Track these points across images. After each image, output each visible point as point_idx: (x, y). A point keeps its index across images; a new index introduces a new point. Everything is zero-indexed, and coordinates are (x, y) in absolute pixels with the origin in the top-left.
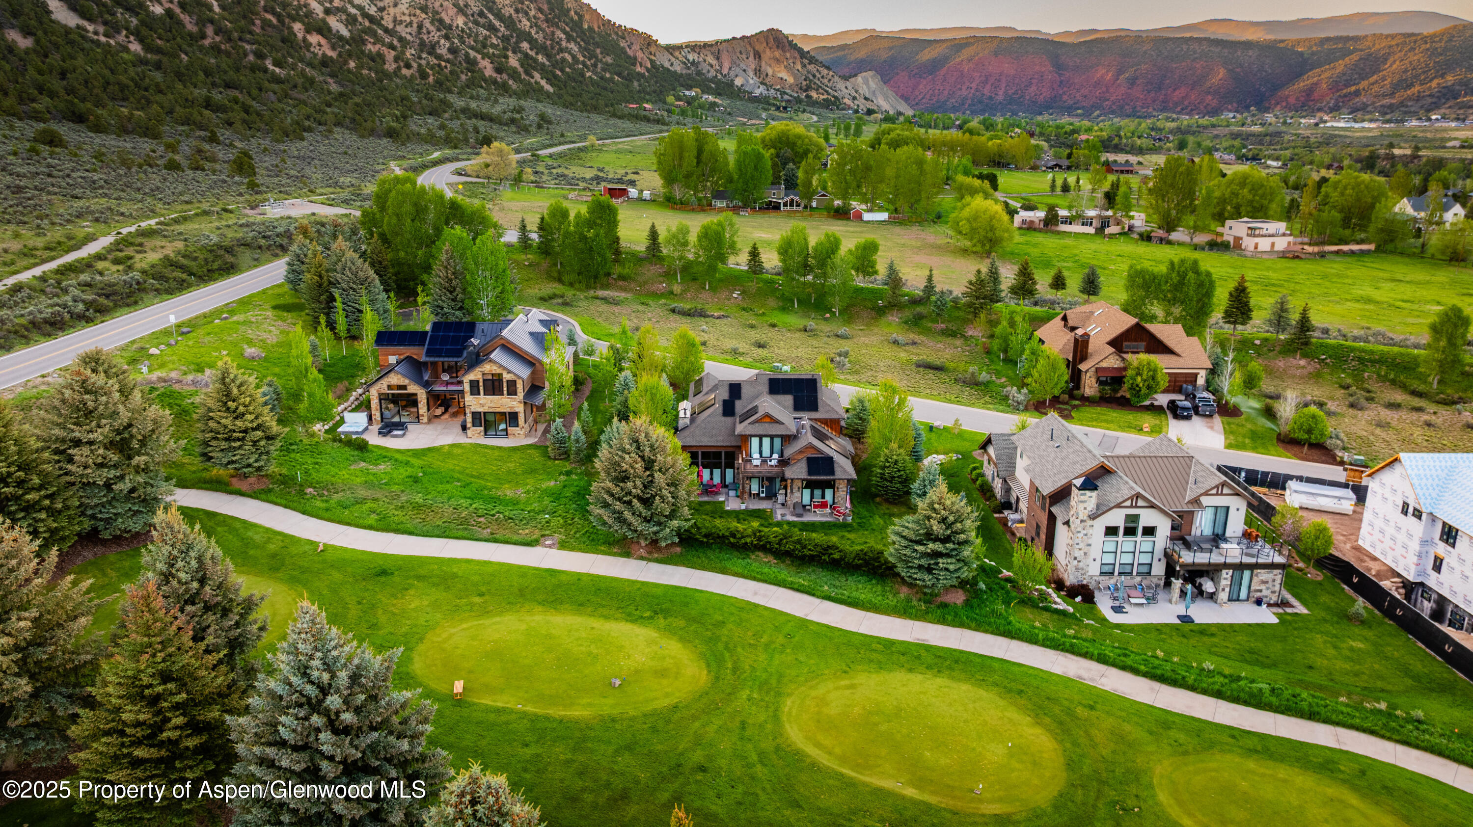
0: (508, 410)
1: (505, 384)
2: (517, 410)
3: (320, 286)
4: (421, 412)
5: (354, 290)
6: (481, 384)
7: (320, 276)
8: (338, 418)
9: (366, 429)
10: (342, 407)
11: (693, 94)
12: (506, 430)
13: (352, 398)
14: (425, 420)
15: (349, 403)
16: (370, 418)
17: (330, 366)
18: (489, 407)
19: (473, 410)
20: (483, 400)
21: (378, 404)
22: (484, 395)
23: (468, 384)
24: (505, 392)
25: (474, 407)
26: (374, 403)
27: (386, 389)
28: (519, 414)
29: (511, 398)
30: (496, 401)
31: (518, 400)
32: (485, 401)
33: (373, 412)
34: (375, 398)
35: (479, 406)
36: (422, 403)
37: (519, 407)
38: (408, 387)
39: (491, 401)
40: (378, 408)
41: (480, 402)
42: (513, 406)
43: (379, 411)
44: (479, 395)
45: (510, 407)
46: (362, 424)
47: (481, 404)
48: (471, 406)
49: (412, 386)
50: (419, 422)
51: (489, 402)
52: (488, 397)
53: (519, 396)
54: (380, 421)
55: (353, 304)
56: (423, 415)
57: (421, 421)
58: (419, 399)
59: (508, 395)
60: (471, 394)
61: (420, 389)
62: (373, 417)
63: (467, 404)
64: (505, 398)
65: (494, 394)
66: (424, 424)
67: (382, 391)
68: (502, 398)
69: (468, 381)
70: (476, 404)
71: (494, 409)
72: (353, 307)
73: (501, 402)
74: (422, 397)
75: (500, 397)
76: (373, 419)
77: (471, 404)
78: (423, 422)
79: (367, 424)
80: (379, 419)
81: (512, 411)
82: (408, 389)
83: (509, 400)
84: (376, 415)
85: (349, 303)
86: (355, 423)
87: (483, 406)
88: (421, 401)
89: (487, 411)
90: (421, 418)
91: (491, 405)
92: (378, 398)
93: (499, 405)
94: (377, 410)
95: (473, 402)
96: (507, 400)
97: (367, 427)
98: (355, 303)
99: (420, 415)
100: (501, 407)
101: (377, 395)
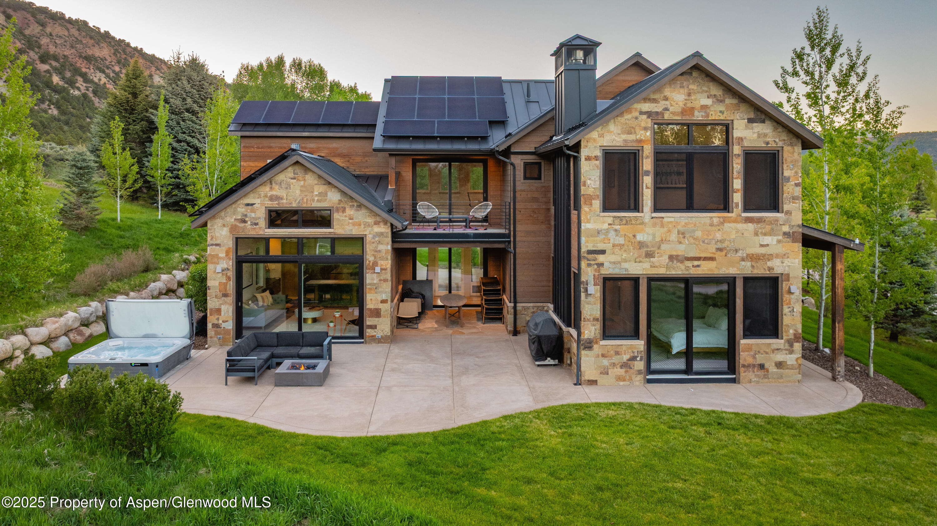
0: (747, 269)
1: (737, 165)
2: (778, 267)
3: (132, 110)
4: (372, 301)
5: (193, 113)
6: (647, 164)
7: (135, 95)
8: (98, 328)
9: (181, 357)
13: (156, 286)
14: (384, 326)
18: (671, 258)
19: (609, 270)
20: (649, 230)
21: (232, 274)
22: (656, 208)
23: (599, 163)
24: (737, 198)
25: (613, 258)
26: (219, 269)
27: (263, 223)
28: (784, 286)
29: (759, 220)
30: (699, 234)
31: (786, 229)
32: (660, 232)
33: (212, 303)
34: (222, 255)
35: (633, 253)
36: (378, 269)
37: (784, 256)
38: (336, 216)
39: (682, 234)
40: (231, 287)
41: (640, 237)
42: (763, 251)
43: (231, 299)
44: (636, 207)
45: (753, 258)
46: (169, 341)
47: (641, 245)
48: (603, 252)
49: (350, 212)
50: (361, 335)
51: (674, 237)
52: (669, 217)
53: (788, 213)
54: (232, 334)
55: (189, 138)
56: (377, 313)
57: (369, 332)
58: (369, 258)
59: (746, 209)
60: (606, 208)
61: (376, 223)
62: (211, 320)
63: (587, 244)
64: (735, 221)
65: (690, 207)
66: (380, 341)
67: (250, 231)
68: (725, 220)
69: (599, 153)
70: (621, 246)
71: (689, 264)
72: (188, 144)
73: (718, 236)
74: (381, 247)
75: (716, 216)
76: (209, 326)
77: (600, 247)
78: (378, 333)
79: (187, 342)
80: (230, 325)
81: (760, 271)
82: (335, 223)
83: (751, 226)
84: (218, 311)
85: (181, 136)
86: (146, 336)
87: (649, 255)
88: (375, 264)
89: (662, 271)
90: (369, 321)
91: (681, 250)
92: (232, 255)
93: (711, 250)
94: (225, 295)
95: (612, 234)
96: (741, 226)
97: (187, 349)
98: (193, 137)
99: (366, 313)
100: (718, 255)
101: (230, 243)
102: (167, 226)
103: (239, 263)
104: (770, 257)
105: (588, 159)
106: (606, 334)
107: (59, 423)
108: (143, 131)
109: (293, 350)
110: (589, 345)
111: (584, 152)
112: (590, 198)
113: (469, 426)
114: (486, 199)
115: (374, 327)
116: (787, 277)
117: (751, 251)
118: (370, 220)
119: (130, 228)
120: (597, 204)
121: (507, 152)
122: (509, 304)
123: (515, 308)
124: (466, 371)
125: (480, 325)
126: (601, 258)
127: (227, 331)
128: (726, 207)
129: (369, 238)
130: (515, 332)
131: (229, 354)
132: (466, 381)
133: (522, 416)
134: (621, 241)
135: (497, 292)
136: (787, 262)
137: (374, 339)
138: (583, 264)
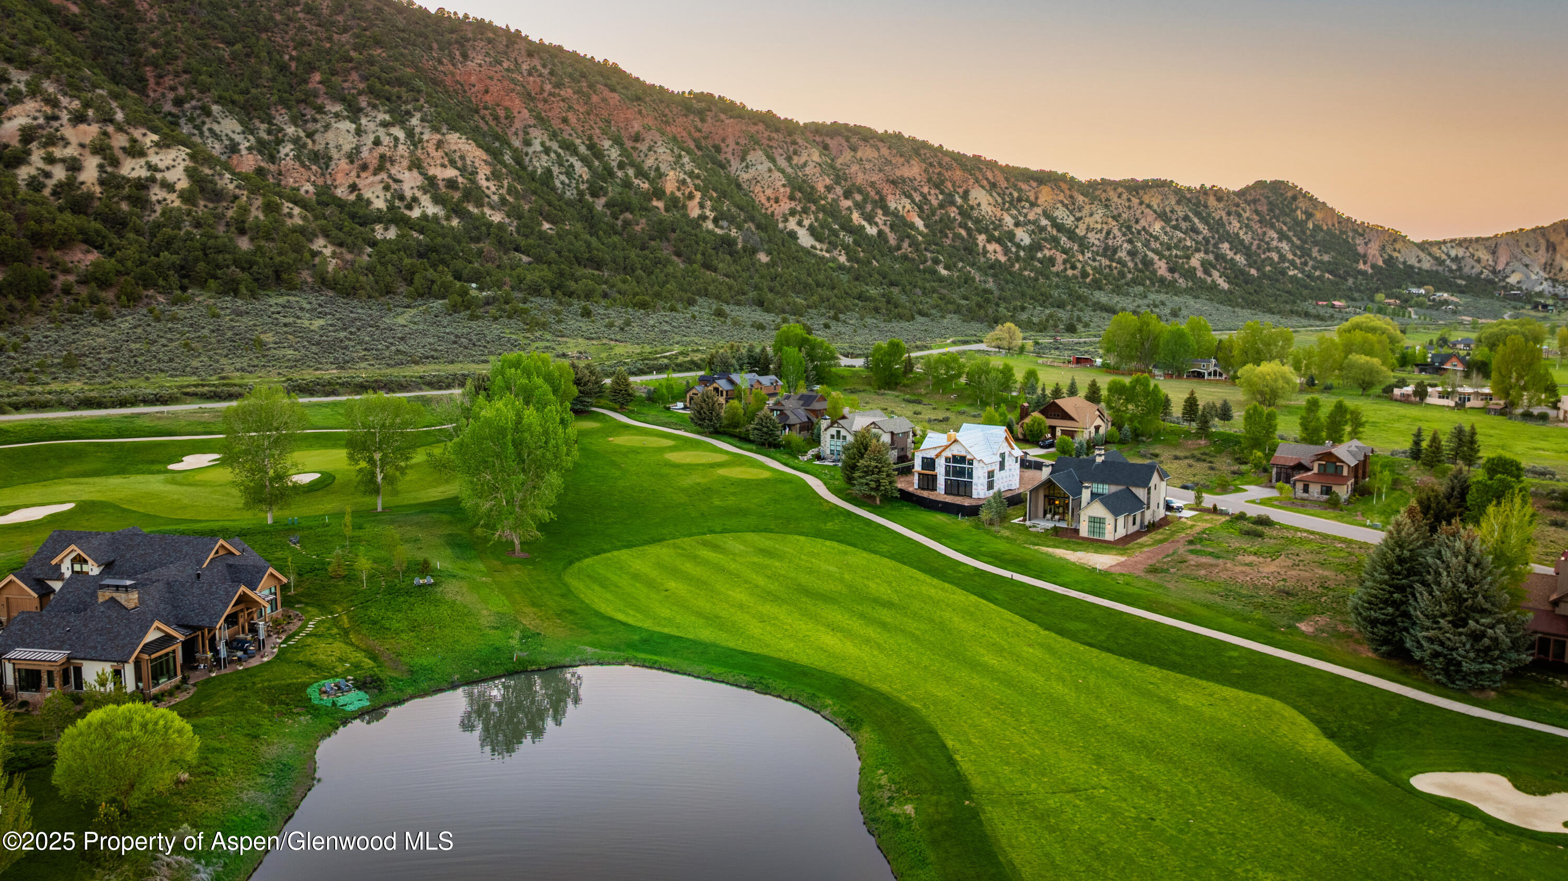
11: (1422, 291)
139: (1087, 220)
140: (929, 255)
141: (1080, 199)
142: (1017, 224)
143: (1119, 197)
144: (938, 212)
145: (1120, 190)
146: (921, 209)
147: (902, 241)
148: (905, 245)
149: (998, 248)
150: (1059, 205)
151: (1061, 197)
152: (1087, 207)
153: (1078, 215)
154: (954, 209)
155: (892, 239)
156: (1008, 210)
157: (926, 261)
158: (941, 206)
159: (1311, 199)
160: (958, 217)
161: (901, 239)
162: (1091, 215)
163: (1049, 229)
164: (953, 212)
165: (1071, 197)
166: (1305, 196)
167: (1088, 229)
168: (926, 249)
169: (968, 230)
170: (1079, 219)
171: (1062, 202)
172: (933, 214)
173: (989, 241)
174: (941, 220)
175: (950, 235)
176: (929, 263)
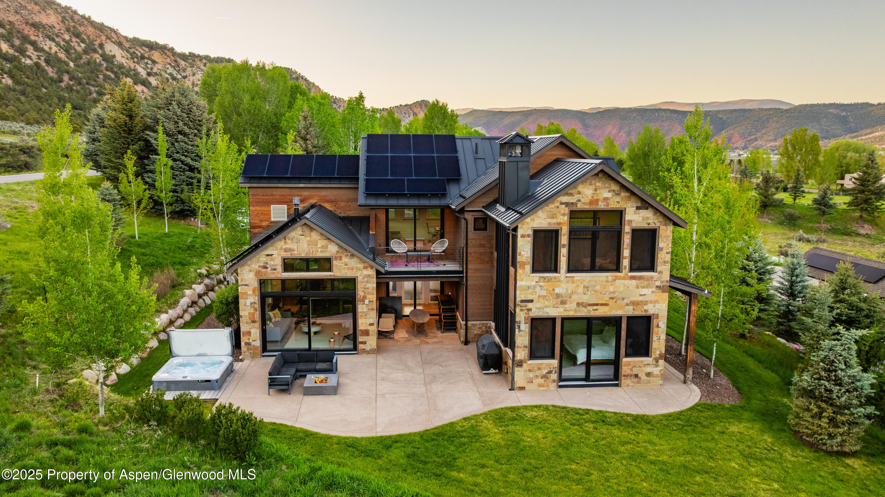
0: (630, 311)
1: (627, 240)
2: (651, 310)
3: (130, 131)
4: (363, 323)
5: (185, 135)
6: (564, 240)
7: (131, 117)
8: (154, 343)
9: (229, 371)
10: (164, 318)
12: (616, 363)
13: (184, 301)
14: (371, 342)
15: (178, 310)
16: (237, 344)
17: (139, 246)
18: (578, 304)
19: (536, 313)
20: (564, 285)
21: (258, 306)
22: (569, 270)
23: (530, 239)
24: (626, 263)
25: (538, 305)
26: (248, 303)
27: (280, 268)
28: (655, 322)
29: (640, 278)
30: (598, 288)
31: (658, 283)
32: (571, 287)
33: (244, 328)
34: (250, 292)
35: (553, 301)
36: (367, 302)
37: (656, 302)
38: (335, 263)
39: (586, 288)
40: (257, 316)
41: (557, 291)
42: (641, 299)
43: (258, 325)
44: (556, 270)
45: (634, 303)
46: (217, 359)
47: (558, 296)
48: (531, 301)
49: (345, 260)
50: (355, 348)
51: (581, 290)
52: (578, 276)
53: (661, 272)
54: (260, 349)
55: (183, 158)
56: (366, 333)
57: (361, 346)
58: (360, 293)
59: (632, 270)
60: (534, 270)
61: (365, 268)
62: (244, 340)
63: (520, 296)
64: (624, 278)
65: (593, 269)
66: (368, 352)
67: (270, 275)
68: (617, 278)
69: (531, 232)
70: (544, 297)
71: (590, 308)
72: (183, 162)
73: (611, 289)
74: (368, 285)
75: (610, 275)
76: (243, 344)
77: (530, 297)
78: (368, 347)
79: (231, 359)
80: (258, 343)
81: (639, 313)
82: (334, 268)
83: (634, 282)
84: (249, 333)
85: (176, 156)
86: (199, 355)
87: (563, 303)
88: (365, 298)
89: (571, 314)
90: (361, 339)
91: (585, 299)
92: (258, 293)
93: (605, 299)
94: (254, 322)
95: (538, 289)
96: (627, 282)
97: (231, 365)
98: (186, 156)
99: (358, 333)
100: (611, 302)
101: (256, 284)
102: (175, 239)
103: (263, 298)
104: (646, 303)
105: (523, 236)
106: (533, 356)
107: (181, 437)
108: (141, 150)
109: (310, 366)
110: (520, 364)
111: (520, 232)
112: (523, 264)
113: (443, 427)
114: (442, 236)
115: (364, 343)
116: (657, 316)
117: (634, 299)
118: (361, 266)
119: (147, 245)
120: (528, 268)
121: (462, 211)
122: (461, 322)
123: (466, 325)
124: (434, 379)
125: (439, 334)
126: (530, 305)
127: (255, 348)
128: (617, 268)
129: (360, 279)
130: (466, 342)
131: (270, 374)
132: (436, 388)
133: (475, 417)
134: (544, 293)
135: (453, 310)
136: (657, 306)
137: (364, 351)
138: (518, 310)
139: (191, 78)
140: (93, 89)
141: (182, 63)
142: (149, 74)
143: (205, 65)
144: (84, 57)
145: (204, 61)
146: (67, 51)
147: (62, 75)
148: (66, 78)
149: (145, 90)
150: (168, 66)
151: (168, 61)
152: (189, 69)
153: (184, 74)
154: (98, 56)
155: (51, 72)
156: (138, 63)
157: (91, 93)
158: (85, 52)
159: (306, 80)
160: (103, 62)
161: (60, 72)
162: (194, 75)
163: (170, 81)
164: (98, 58)
165: (176, 61)
166: (302, 78)
167: (193, 84)
168: (87, 84)
169: (115, 73)
170: (185, 77)
171: (170, 64)
172: (81, 58)
173: (135, 83)
174: (89, 63)
175: (101, 76)
176: (95, 95)
